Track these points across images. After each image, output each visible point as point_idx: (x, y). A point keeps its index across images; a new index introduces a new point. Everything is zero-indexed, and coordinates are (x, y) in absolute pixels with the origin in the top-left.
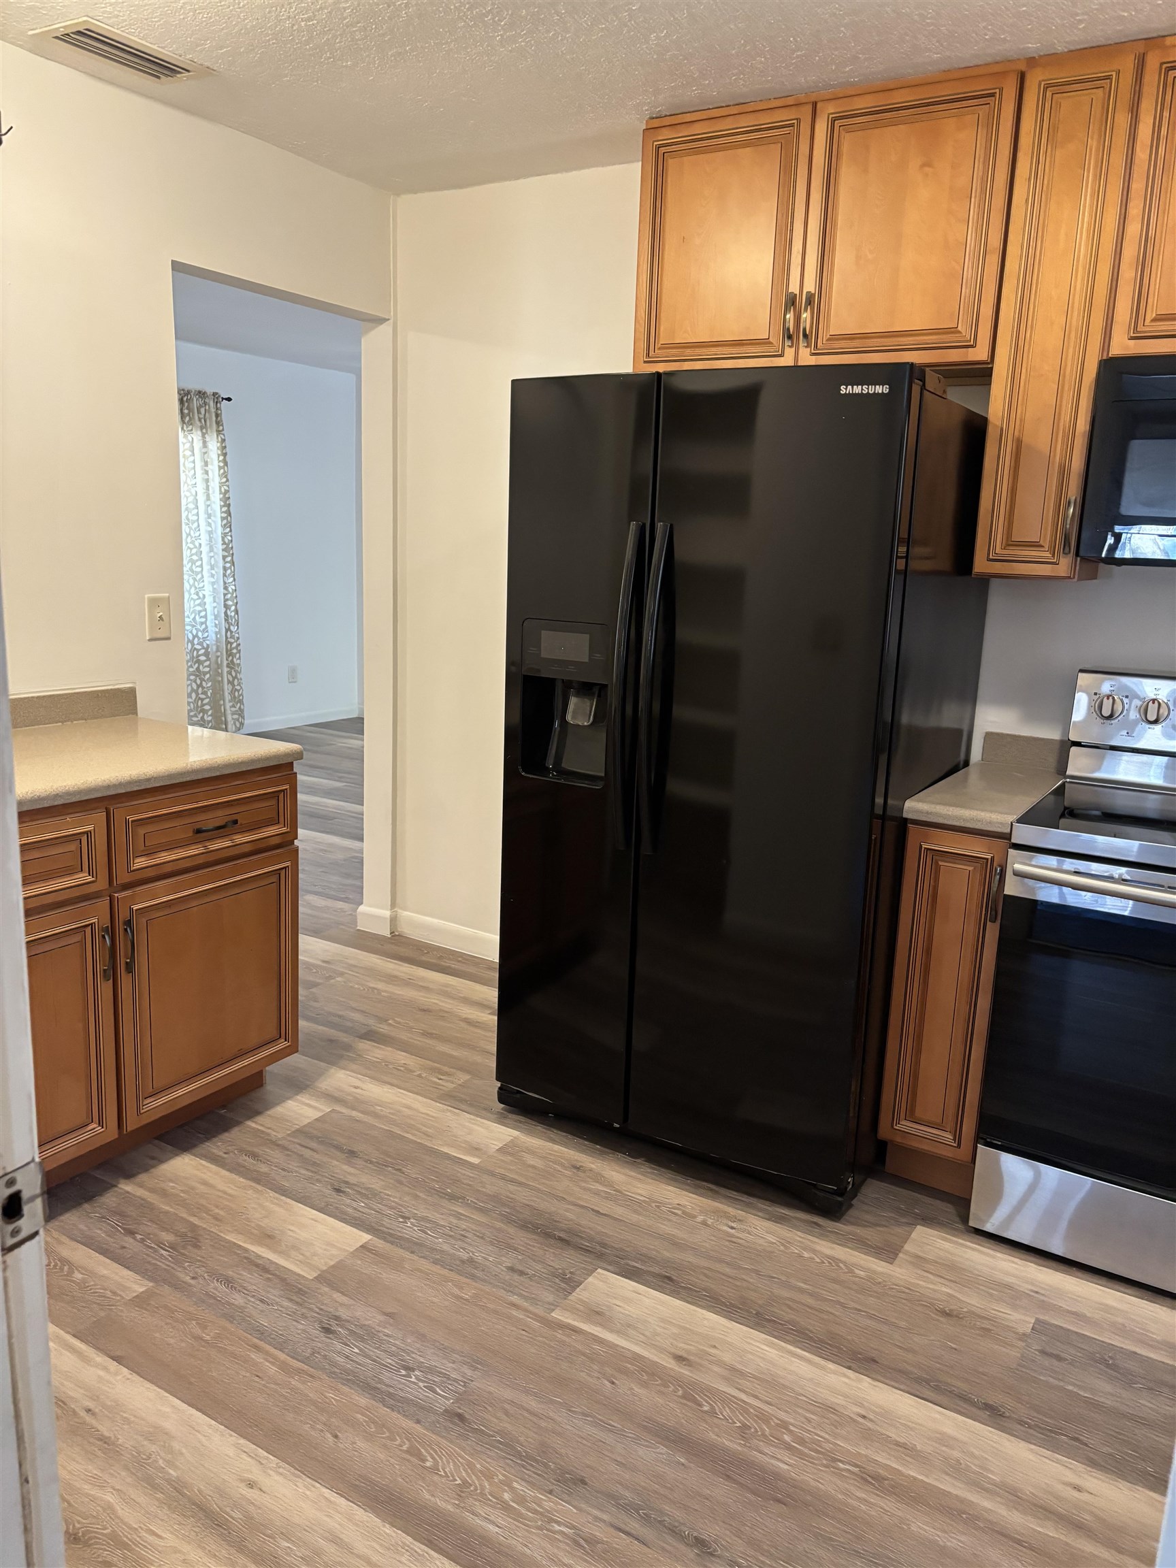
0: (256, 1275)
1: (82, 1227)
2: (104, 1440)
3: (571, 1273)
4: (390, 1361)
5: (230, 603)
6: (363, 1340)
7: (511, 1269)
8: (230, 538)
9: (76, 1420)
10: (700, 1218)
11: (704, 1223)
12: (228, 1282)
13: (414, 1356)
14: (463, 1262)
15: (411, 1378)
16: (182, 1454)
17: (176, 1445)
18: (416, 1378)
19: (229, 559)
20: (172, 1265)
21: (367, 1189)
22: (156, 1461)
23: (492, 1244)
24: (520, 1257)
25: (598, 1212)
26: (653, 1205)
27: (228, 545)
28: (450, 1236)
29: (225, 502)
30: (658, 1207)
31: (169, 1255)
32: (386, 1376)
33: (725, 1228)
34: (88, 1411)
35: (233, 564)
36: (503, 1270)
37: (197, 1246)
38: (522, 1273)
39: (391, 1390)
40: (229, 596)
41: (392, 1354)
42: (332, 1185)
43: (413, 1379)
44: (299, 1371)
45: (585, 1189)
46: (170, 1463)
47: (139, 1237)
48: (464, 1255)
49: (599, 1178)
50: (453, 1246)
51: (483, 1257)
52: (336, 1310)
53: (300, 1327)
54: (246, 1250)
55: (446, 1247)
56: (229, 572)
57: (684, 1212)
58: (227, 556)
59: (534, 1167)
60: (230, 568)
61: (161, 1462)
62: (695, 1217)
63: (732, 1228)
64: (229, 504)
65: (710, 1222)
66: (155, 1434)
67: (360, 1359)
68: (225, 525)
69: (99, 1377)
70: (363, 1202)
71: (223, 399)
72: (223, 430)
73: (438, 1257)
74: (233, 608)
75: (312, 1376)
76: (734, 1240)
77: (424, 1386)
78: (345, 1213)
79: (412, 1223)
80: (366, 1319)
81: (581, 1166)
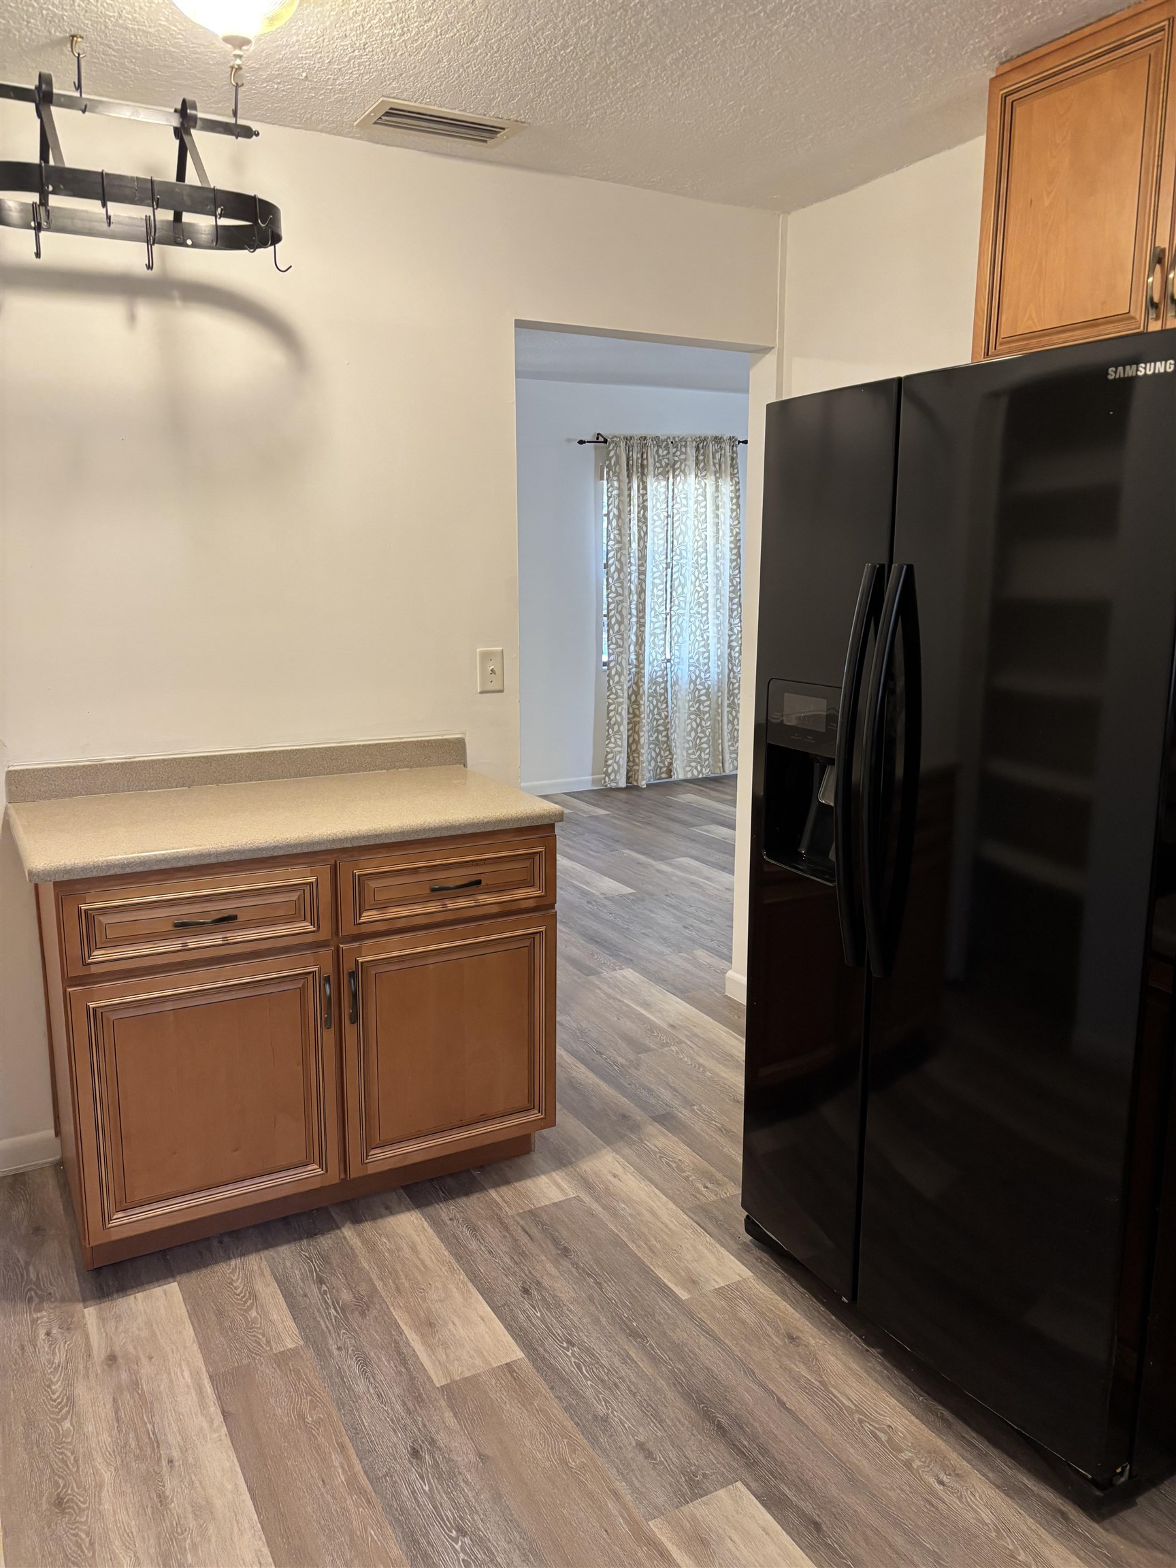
0: (392, 1364)
1: (288, 1264)
2: (162, 1498)
3: (704, 1475)
4: (449, 1514)
5: (734, 644)
6: (440, 1478)
7: (641, 1446)
8: (738, 580)
9: (156, 1468)
10: (907, 1455)
11: (908, 1464)
12: (365, 1362)
13: (476, 1517)
14: (595, 1417)
15: (457, 1543)
16: (209, 1541)
17: (211, 1530)
18: (462, 1547)
19: (736, 600)
20: (331, 1328)
21: (554, 1297)
22: (185, 1539)
23: (640, 1405)
24: (659, 1434)
25: (783, 1404)
26: (857, 1416)
27: (736, 587)
28: (602, 1381)
29: (736, 545)
30: (861, 1421)
31: (335, 1317)
32: (435, 1530)
33: (932, 1480)
34: (171, 1461)
35: (740, 605)
36: (631, 1444)
37: (363, 1314)
38: (649, 1455)
39: (429, 1550)
40: (734, 637)
41: (457, 1507)
42: (525, 1282)
43: (457, 1547)
44: (362, 1491)
45: (786, 1369)
46: (194, 1547)
47: (324, 1288)
48: (601, 1409)
49: (810, 1359)
50: (597, 1393)
51: (620, 1420)
52: (438, 1432)
53: (395, 1439)
54: (401, 1333)
55: (589, 1393)
56: (735, 613)
57: (890, 1440)
58: (734, 598)
59: (743, 1322)
60: (737, 609)
61: (188, 1541)
62: (901, 1451)
63: (941, 1483)
64: (740, 546)
65: (916, 1464)
66: (203, 1509)
67: (423, 1499)
68: (734, 567)
69: (202, 1429)
70: (540, 1311)
71: (739, 442)
72: (738, 472)
73: (574, 1403)
74: (737, 649)
75: (369, 1502)
76: (934, 1501)
77: (463, 1560)
78: (515, 1319)
79: (573, 1355)
80: (458, 1454)
81: (798, 1338)
